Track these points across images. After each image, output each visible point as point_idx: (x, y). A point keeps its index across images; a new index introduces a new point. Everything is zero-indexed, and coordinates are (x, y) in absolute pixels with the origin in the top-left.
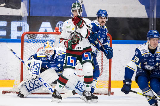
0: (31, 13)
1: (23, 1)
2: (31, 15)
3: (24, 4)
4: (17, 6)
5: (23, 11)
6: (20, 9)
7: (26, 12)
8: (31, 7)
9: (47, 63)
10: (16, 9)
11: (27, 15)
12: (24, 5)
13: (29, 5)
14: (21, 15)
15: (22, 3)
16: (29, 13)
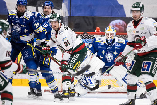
0: (71, 14)
1: (64, 2)
2: (71, 15)
3: (65, 4)
4: (58, 6)
5: (64, 12)
6: (61, 9)
7: (67, 12)
8: (72, 7)
9: (105, 48)
10: (57, 9)
11: (68, 15)
12: (65, 6)
13: (69, 5)
14: (63, 15)
15: (63, 3)
16: (70, 13)
